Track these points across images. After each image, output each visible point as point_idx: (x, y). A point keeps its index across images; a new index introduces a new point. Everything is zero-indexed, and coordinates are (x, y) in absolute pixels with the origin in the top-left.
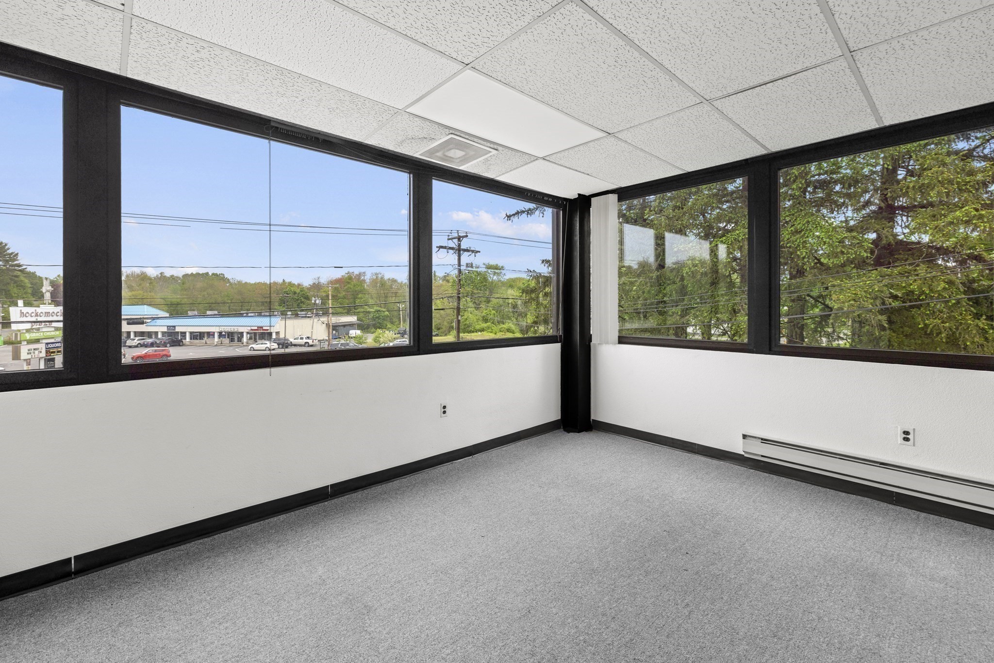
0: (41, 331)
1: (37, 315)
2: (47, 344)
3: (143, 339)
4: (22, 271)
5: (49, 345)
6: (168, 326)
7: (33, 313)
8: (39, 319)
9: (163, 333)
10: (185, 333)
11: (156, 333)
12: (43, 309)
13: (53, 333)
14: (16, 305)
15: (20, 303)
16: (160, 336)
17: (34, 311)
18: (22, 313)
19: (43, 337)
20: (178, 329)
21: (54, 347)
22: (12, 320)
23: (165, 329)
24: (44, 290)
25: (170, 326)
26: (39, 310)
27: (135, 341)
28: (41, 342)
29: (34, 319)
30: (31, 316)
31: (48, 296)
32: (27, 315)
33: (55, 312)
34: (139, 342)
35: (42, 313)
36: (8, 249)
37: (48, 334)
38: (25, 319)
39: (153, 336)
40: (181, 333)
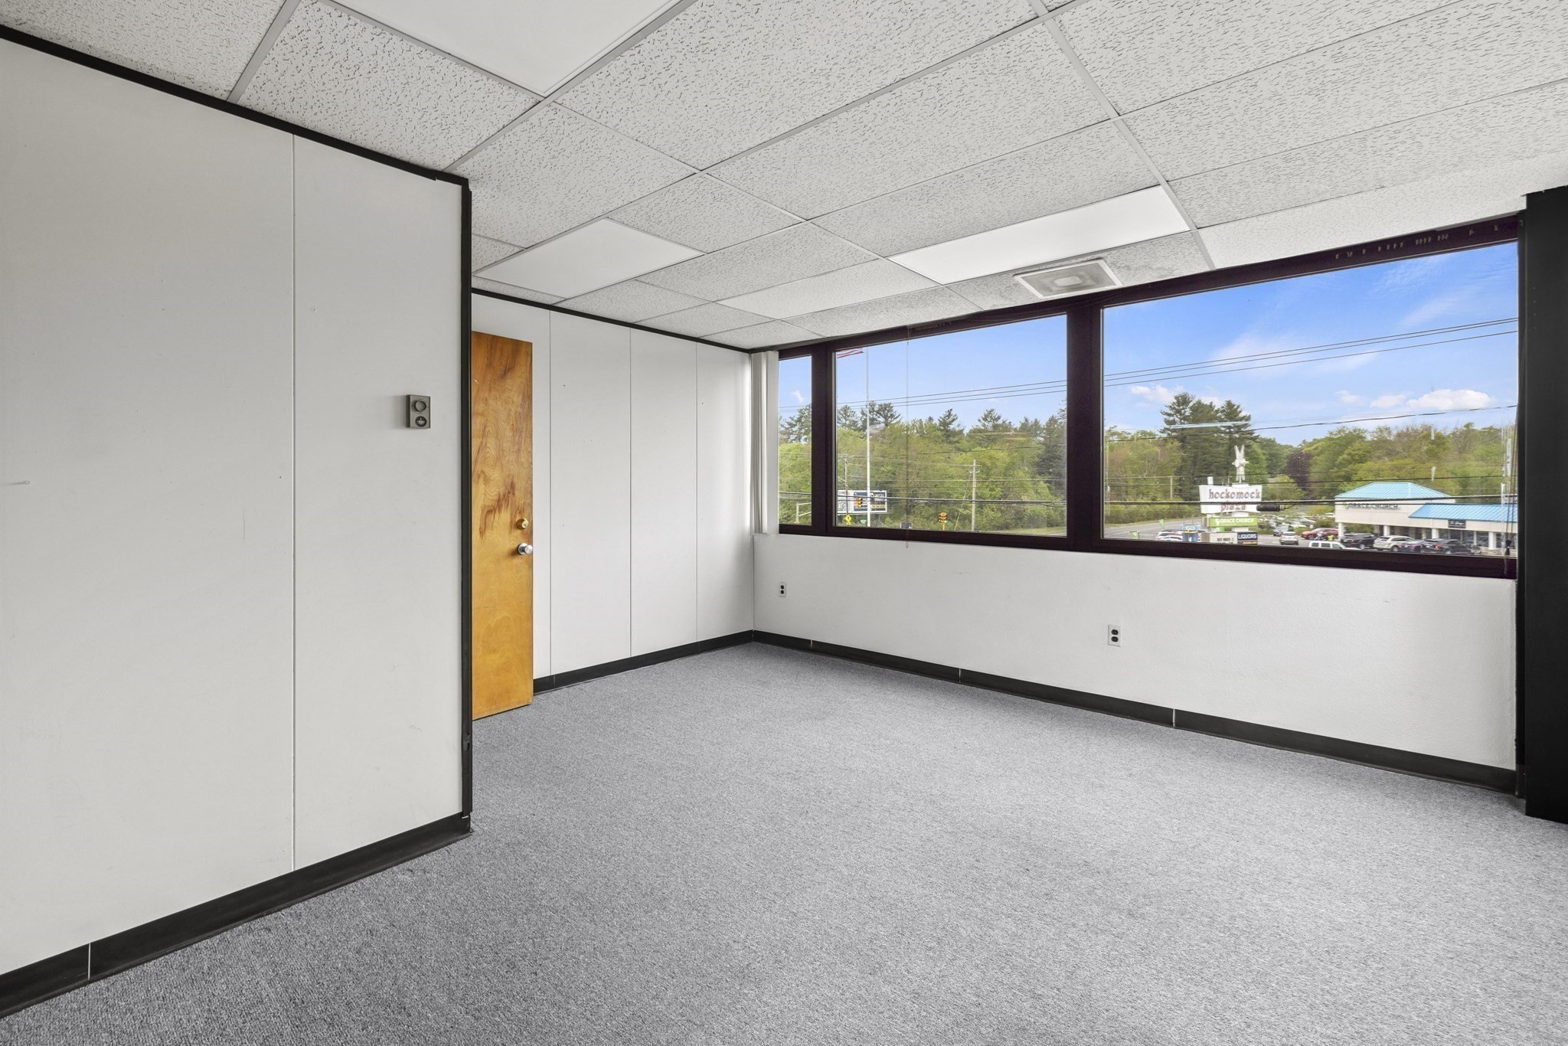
0: (1233, 516)
1: (1227, 496)
2: (1240, 534)
3: (1403, 540)
4: (1254, 439)
5: (1242, 535)
6: (1450, 520)
7: (1223, 493)
8: (1230, 500)
9: (1442, 532)
10: (1486, 533)
11: (1429, 531)
12: (1236, 488)
13: (1246, 520)
14: (1206, 483)
15: (1210, 480)
16: (1435, 536)
17: (1225, 491)
18: (1211, 493)
19: (1235, 525)
20: (1470, 527)
21: (1248, 539)
22: (1202, 501)
23: (1445, 525)
24: (1237, 463)
25: (1455, 520)
26: (1230, 489)
27: (1389, 541)
28: (1233, 530)
29: (1225, 500)
30: (1222, 498)
31: (1241, 471)
32: (1217, 496)
33: (1250, 492)
34: (1395, 543)
35: (1233, 493)
36: (1240, 412)
37: (1241, 520)
38: (1214, 500)
39: (1424, 536)
40: (1478, 533)
